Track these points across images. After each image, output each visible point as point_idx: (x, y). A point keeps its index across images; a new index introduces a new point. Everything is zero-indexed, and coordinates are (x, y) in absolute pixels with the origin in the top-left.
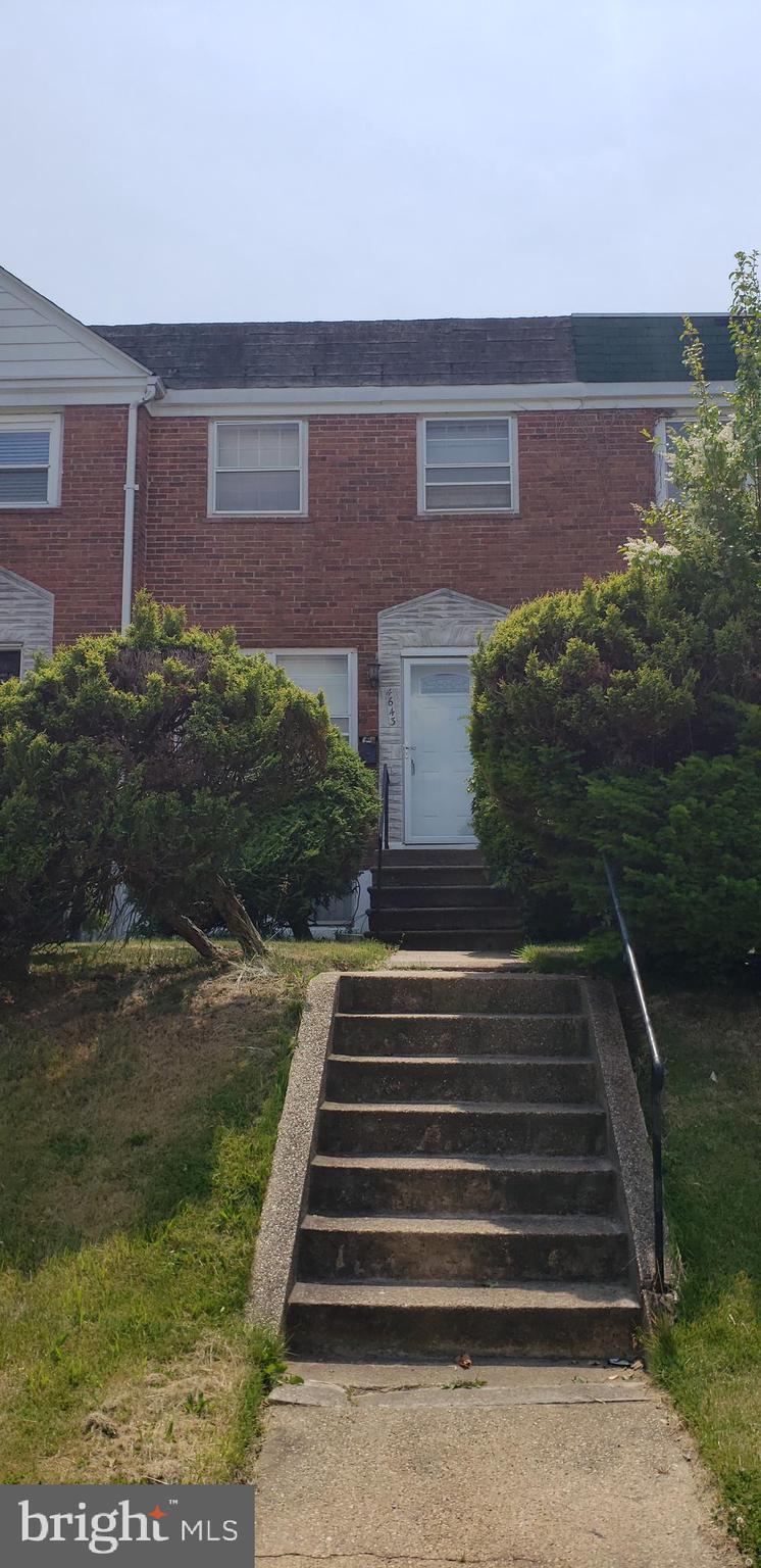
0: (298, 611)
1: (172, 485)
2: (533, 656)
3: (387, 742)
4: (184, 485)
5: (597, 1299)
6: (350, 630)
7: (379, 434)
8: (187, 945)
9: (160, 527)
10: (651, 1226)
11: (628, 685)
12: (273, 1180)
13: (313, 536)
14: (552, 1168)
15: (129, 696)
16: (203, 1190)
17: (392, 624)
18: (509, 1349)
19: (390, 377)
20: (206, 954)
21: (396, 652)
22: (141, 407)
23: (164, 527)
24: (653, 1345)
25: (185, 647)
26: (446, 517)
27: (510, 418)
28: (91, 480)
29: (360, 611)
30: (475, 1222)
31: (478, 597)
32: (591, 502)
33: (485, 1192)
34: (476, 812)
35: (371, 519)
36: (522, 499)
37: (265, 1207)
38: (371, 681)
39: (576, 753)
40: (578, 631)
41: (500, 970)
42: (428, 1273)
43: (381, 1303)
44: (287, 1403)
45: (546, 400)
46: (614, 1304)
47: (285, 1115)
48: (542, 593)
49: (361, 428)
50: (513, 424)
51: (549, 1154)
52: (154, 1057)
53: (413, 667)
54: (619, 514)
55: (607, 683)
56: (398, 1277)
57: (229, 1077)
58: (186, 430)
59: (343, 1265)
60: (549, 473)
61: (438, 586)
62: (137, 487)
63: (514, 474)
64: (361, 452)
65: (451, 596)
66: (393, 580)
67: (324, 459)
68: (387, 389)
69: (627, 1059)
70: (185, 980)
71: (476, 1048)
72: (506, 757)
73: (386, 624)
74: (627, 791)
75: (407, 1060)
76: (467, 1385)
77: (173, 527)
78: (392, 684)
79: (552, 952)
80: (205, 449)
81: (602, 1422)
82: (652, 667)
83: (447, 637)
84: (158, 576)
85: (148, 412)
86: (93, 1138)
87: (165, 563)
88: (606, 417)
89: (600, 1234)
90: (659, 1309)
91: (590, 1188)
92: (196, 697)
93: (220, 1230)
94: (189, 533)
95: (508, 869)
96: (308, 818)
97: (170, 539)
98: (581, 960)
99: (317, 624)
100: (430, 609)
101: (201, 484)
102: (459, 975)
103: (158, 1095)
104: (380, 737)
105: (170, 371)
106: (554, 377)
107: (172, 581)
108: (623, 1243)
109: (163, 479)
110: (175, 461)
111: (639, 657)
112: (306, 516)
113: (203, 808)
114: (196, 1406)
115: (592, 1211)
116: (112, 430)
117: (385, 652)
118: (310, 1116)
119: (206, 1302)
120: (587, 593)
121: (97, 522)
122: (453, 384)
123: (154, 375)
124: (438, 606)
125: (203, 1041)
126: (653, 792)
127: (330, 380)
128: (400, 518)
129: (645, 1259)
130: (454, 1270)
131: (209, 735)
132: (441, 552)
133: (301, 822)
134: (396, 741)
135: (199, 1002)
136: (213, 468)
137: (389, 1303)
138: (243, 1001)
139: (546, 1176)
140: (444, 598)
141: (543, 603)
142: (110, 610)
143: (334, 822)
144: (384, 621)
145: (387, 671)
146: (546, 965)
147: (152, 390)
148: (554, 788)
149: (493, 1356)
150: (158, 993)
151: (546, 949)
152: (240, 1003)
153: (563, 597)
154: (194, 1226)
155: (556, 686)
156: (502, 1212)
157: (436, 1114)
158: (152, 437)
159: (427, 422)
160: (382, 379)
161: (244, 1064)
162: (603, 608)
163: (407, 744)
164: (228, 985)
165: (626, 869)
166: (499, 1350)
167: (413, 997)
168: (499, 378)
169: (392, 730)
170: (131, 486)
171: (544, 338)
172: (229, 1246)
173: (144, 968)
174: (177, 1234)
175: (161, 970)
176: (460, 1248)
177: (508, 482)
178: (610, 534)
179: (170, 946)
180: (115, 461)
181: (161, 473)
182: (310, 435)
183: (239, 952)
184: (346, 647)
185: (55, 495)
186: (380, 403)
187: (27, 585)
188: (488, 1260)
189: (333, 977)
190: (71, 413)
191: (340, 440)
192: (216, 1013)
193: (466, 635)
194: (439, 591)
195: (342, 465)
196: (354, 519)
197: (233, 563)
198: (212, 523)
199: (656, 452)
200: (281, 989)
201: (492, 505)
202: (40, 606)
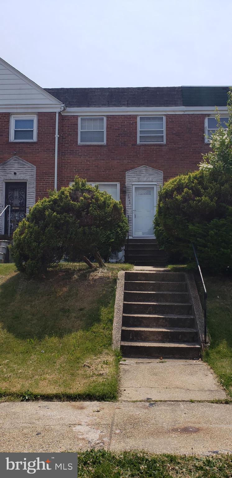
0: (103, 172)
1: (68, 135)
2: (175, 193)
3: (128, 209)
4: (71, 135)
5: (191, 346)
6: (118, 177)
7: (126, 121)
9: (64, 147)
10: (204, 330)
11: (199, 201)
12: (115, 318)
13: (107, 150)
14: (179, 317)
15: (75, 203)
16: (99, 320)
17: (129, 175)
18: (171, 356)
19: (130, 104)
20: (91, 266)
21: (130, 183)
22: (59, 113)
23: (66, 147)
24: (204, 354)
25: (87, 190)
26: (145, 145)
27: (163, 116)
28: (46, 134)
29: (120, 171)
30: (161, 329)
31: (154, 168)
32: (186, 141)
33: (164, 322)
34: (155, 230)
35: (124, 145)
36: (167, 139)
37: (114, 324)
38: (124, 192)
39: (186, 218)
40: (187, 186)
41: (163, 271)
42: (151, 340)
43: (141, 345)
44: (124, 364)
45: (174, 111)
46: (195, 346)
47: (116, 304)
48: (177, 175)
49: (121, 119)
50: (164, 118)
51: (178, 314)
52: (82, 290)
53: (136, 188)
54: (194, 144)
55: (194, 200)
56: (144, 341)
57: (101, 295)
58: (72, 119)
59: (131, 338)
60: (174, 132)
61: (142, 165)
62: (59, 136)
63: (165, 132)
64: (121, 126)
65: (146, 167)
66: (130, 163)
67: (111, 128)
68: (129, 108)
69: (197, 292)
70: (87, 272)
71: (159, 289)
72: (167, 218)
74: (199, 227)
75: (143, 292)
76: (162, 362)
77: (68, 147)
78: (130, 192)
79: (176, 267)
80: (77, 125)
81: (193, 368)
82: (205, 196)
83: (145, 179)
84: (64, 161)
85: (61, 114)
86: (70, 309)
87: (66, 158)
88: (191, 116)
89: (191, 331)
90: (205, 347)
91: (188, 322)
92: (91, 203)
93: (104, 329)
94: (73, 149)
95: (164, 245)
96: (111, 231)
97: (67, 151)
98: (186, 268)
99: (109, 175)
100: (140, 171)
101: (76, 135)
102: (155, 272)
103: (84, 299)
104: (126, 207)
105: (67, 102)
106: (176, 105)
107: (68, 163)
108: (197, 334)
109: (65, 133)
110: (69, 128)
111: (202, 193)
112: (106, 144)
113: (94, 231)
114: (106, 363)
115: (189, 327)
116: (52, 119)
117: (127, 183)
118: (122, 305)
119: (103, 344)
120: (189, 177)
121: (48, 146)
122: (148, 106)
123: (63, 104)
124: (142, 170)
125: (94, 287)
126: (205, 228)
127: (113, 105)
128: (132, 145)
129: (202, 337)
130: (157, 339)
131: (95, 213)
132: (144, 155)
133: (109, 232)
134: (131, 209)
135: (91, 278)
136: (79, 130)
137: (143, 345)
138: (102, 278)
139: (178, 319)
140: (144, 168)
141: (178, 178)
142: (51, 171)
143: (118, 232)
144: (127, 174)
145: (128, 189)
146: (175, 270)
147: (63, 108)
148: (180, 226)
149: (167, 357)
150: (80, 275)
151: (175, 266)
152: (101, 278)
153: (183, 177)
154: (97, 328)
155: (181, 200)
156: (168, 327)
157: (151, 305)
158: (62, 121)
159: (140, 117)
160: (128, 105)
161: (104, 292)
162: (193, 180)
163: (133, 210)
164: (97, 274)
165: (198, 247)
166: (168, 356)
167: (143, 277)
168: (161, 105)
169: (129, 205)
170: (57, 136)
171: (173, 93)
172: (107, 333)
173: (76, 269)
174: (94, 330)
175: (80, 270)
176: (159, 334)
177: (163, 135)
178: (191, 150)
179: (81, 264)
180: (52, 128)
181: (65, 132)
182: (107, 121)
183: (98, 266)
184: (117, 182)
185: (35, 138)
186: (127, 112)
187: (28, 164)
188: (165, 337)
189: (123, 272)
190: (40, 115)
191: (115, 122)
192: (95, 280)
193: (150, 179)
194: (143, 166)
195: (116, 130)
196: (119, 145)
197: (85, 158)
198: (79, 146)
199: (205, 126)
200: (110, 275)
201: (158, 142)
202: (32, 170)
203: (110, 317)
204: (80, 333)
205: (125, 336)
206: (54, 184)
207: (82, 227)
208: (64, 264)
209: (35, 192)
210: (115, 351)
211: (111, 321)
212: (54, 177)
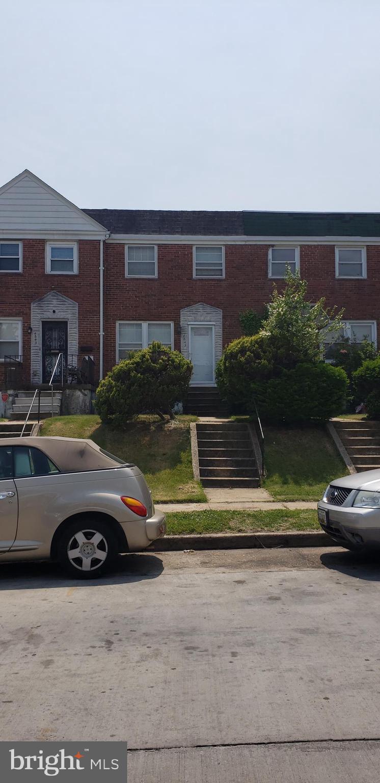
0: (155, 309)
1: (113, 266)
3: (184, 352)
4: (117, 266)
5: (252, 478)
6: (172, 316)
7: (180, 251)
8: (157, 416)
9: (111, 280)
10: (262, 467)
12: (193, 461)
13: (159, 284)
16: (181, 462)
18: (238, 486)
19: (184, 232)
20: (163, 418)
21: (186, 323)
22: (104, 241)
24: (262, 483)
26: (202, 279)
27: (222, 246)
28: (88, 265)
29: (175, 309)
30: (229, 468)
31: (212, 305)
32: (247, 275)
35: (178, 279)
36: (226, 274)
37: (193, 464)
38: (178, 332)
39: (248, 377)
40: (249, 350)
45: (234, 241)
46: (255, 479)
47: (192, 450)
49: (175, 249)
50: (223, 248)
51: (242, 457)
52: (162, 439)
53: (191, 328)
54: (256, 279)
55: (255, 362)
57: (179, 443)
58: (118, 248)
59: (207, 474)
60: (234, 265)
61: (199, 302)
62: (104, 268)
63: (224, 265)
64: (175, 257)
65: (203, 305)
66: (185, 299)
67: (163, 259)
68: (183, 236)
69: (257, 439)
70: (161, 424)
71: (226, 438)
73: (184, 314)
74: (259, 386)
77: (114, 280)
78: (185, 333)
79: (238, 418)
80: (124, 254)
82: (264, 359)
83: (202, 318)
86: (155, 454)
87: (112, 293)
88: (253, 247)
89: (252, 469)
90: (262, 479)
91: (250, 462)
93: (185, 468)
94: (119, 283)
97: (113, 284)
98: (248, 419)
99: (161, 313)
100: (197, 309)
101: (123, 266)
102: (221, 423)
103: (165, 446)
104: (181, 351)
105: (113, 228)
106: (237, 234)
108: (257, 470)
110: (114, 258)
111: (262, 357)
112: (157, 278)
115: (251, 466)
116: (96, 248)
117: (183, 323)
118: (197, 450)
119: (188, 477)
121: (91, 280)
122: (205, 234)
123: (108, 230)
124: (199, 308)
125: (170, 436)
126: (264, 386)
127: (165, 232)
128: (187, 279)
129: (260, 472)
131: (172, 373)
132: (200, 291)
134: (186, 352)
135: (166, 429)
136: (127, 261)
139: (242, 460)
140: (201, 306)
141: (241, 340)
142: (96, 309)
144: (182, 313)
145: (183, 329)
146: (238, 421)
147: (108, 235)
148: (243, 383)
149: (234, 487)
150: (156, 427)
152: (175, 429)
153: (245, 340)
154: (181, 467)
155: (244, 362)
156: (234, 466)
158: (107, 250)
159: (196, 247)
161: (181, 441)
162: (254, 344)
163: (190, 353)
164: (171, 425)
165: (258, 402)
166: (236, 486)
168: (220, 233)
169: (185, 348)
170: (102, 268)
172: (188, 470)
173: (151, 421)
174: (178, 468)
175: (155, 422)
177: (221, 268)
178: (253, 286)
179: (154, 416)
180: (96, 259)
181: (110, 262)
182: (158, 250)
183: (169, 418)
184: (170, 321)
185: (76, 270)
186: (181, 241)
187: (69, 300)
188: (232, 473)
189: (194, 424)
190: (81, 243)
191: (168, 253)
192: (170, 431)
193: (208, 318)
194: (199, 304)
195: (168, 261)
196: (173, 279)
197: (134, 293)
198: (127, 279)
199: (269, 259)
200: (183, 426)
201: (217, 275)
202: (73, 307)
203: (189, 459)
204: (168, 471)
205: (202, 473)
206: (100, 324)
207: (162, 386)
208: (142, 417)
209: (77, 332)
210: (197, 481)
211: (191, 462)
212: (100, 315)
